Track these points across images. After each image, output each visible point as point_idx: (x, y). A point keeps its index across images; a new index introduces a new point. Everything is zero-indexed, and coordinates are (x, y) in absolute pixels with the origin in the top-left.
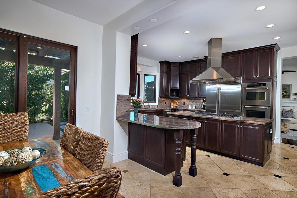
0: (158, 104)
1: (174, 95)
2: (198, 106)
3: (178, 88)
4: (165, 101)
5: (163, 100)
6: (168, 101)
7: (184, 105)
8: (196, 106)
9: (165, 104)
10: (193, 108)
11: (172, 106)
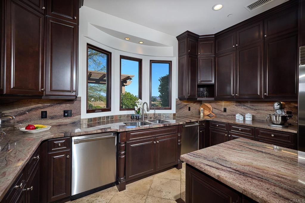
0: (176, 111)
1: (205, 95)
2: (258, 116)
3: (213, 82)
4: (188, 106)
5: (185, 103)
6: (194, 106)
7: (224, 114)
8: (253, 117)
9: (189, 110)
10: (246, 119)
11: (202, 114)
